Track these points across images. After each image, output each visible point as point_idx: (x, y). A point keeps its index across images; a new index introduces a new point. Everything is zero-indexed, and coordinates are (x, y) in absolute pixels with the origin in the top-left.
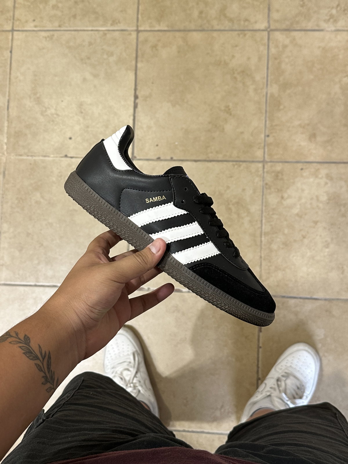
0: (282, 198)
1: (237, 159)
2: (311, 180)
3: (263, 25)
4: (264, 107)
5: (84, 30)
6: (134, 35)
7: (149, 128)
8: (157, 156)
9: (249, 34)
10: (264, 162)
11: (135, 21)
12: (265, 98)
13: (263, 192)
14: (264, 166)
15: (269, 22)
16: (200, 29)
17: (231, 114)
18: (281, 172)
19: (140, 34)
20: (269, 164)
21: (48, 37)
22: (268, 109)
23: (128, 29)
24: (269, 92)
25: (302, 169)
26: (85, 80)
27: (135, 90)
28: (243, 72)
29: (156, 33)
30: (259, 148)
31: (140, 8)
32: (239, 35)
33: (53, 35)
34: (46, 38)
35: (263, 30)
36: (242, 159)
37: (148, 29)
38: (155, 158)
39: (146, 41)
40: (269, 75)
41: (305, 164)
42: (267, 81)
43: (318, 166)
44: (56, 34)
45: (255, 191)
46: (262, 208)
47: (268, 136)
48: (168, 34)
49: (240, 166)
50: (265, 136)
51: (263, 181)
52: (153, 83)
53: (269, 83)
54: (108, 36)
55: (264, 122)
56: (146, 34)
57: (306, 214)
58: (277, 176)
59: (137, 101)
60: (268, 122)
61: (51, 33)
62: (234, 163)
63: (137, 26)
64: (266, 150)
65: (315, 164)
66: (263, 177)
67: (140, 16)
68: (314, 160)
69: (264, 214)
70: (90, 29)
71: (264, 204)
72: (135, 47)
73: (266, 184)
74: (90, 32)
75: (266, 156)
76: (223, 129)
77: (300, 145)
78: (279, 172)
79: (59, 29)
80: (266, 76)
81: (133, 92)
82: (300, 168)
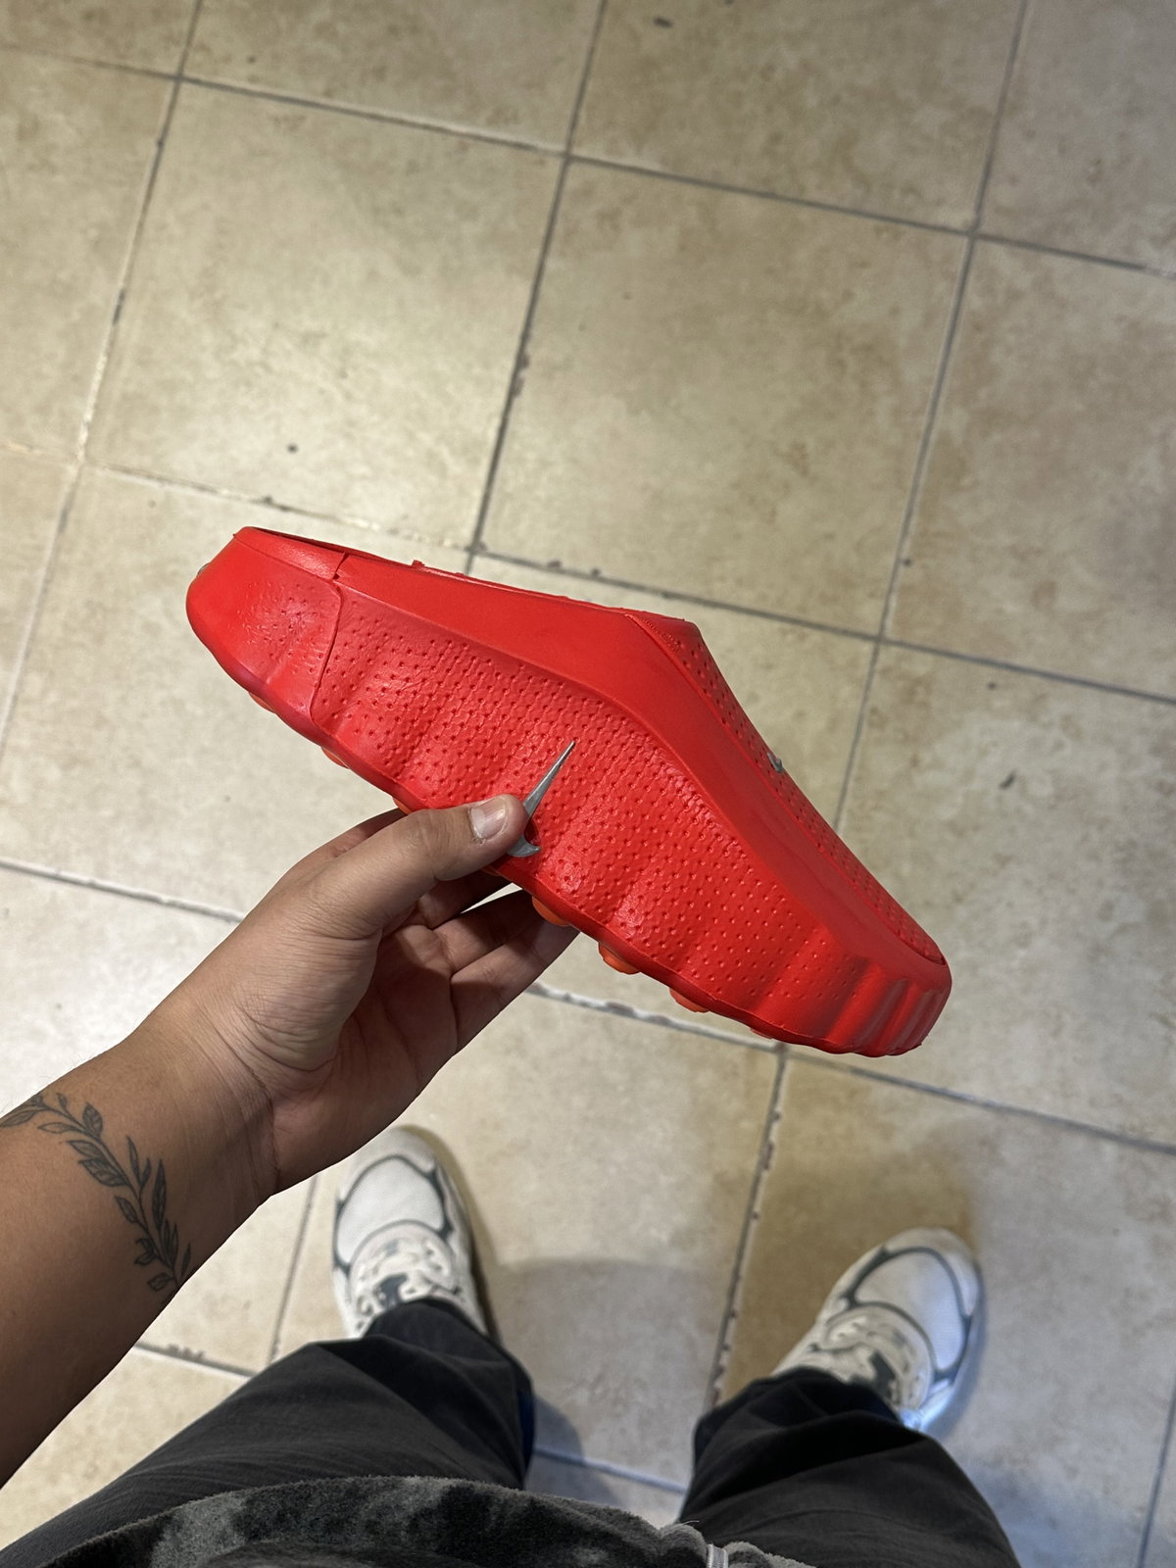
0: (915, 762)
1: (796, 614)
2: (1016, 725)
3: (959, 216)
4: (914, 467)
5: (401, 122)
6: (554, 167)
7: (544, 464)
8: (552, 558)
9: (911, 233)
10: (879, 640)
11: (565, 125)
12: (920, 443)
13: (858, 732)
14: (876, 653)
15: (979, 208)
16: (761, 188)
17: (804, 472)
18: (925, 682)
19: (574, 169)
20: (894, 650)
21: (286, 119)
22: (922, 481)
23: (541, 144)
24: (938, 426)
25: (992, 686)
26: (373, 275)
27: (525, 337)
28: (868, 348)
29: (622, 176)
30: (872, 595)
31: (590, 87)
32: (878, 231)
33: (302, 118)
34: (277, 120)
35: (955, 232)
36: (814, 617)
37: (604, 158)
38: (543, 559)
39: (587, 193)
40: (949, 374)
41: (1005, 673)
42: (938, 393)
43: (1046, 686)
44: (311, 114)
45: (833, 725)
46: (846, 783)
47: (908, 563)
48: (660, 185)
49: (802, 638)
50: (898, 561)
51: (865, 699)
52: (582, 328)
53: (942, 400)
54: (475, 154)
55: (903, 514)
56: (593, 172)
57: (977, 828)
58: (912, 692)
59: (525, 374)
60: (914, 520)
61: (299, 110)
62: (787, 626)
63: (570, 143)
64: (894, 604)
65: (1034, 680)
66: (868, 687)
67: (583, 114)
68: (1038, 667)
69: (849, 802)
70: (422, 120)
71: (854, 772)
72: (547, 206)
73: (874, 711)
74: (418, 132)
75: (889, 623)
76: (774, 513)
77: (1000, 611)
78: (918, 681)
79: (323, 101)
80: (936, 373)
81: (514, 343)
82: (989, 680)
